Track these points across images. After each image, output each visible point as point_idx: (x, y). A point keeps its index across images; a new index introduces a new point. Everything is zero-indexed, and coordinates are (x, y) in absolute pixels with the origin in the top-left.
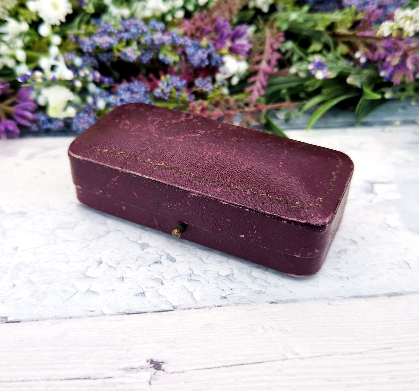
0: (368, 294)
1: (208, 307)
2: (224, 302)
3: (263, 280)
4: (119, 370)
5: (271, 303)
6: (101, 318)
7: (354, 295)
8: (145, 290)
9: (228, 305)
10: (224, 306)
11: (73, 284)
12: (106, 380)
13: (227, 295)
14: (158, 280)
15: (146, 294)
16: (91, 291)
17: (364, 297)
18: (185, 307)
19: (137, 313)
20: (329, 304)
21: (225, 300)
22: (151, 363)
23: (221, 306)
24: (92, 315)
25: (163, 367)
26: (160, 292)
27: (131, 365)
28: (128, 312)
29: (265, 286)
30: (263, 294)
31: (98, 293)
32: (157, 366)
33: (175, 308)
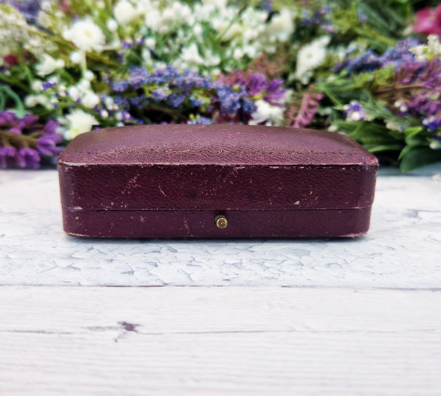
0: (406, 287)
1: (205, 286)
2: (227, 283)
3: (277, 269)
4: (82, 328)
5: (283, 287)
6: (76, 288)
7: (389, 287)
8: (134, 269)
9: (230, 286)
10: (224, 286)
11: (54, 261)
12: (62, 335)
13: (230, 279)
14: (151, 263)
15: (135, 273)
16: (72, 267)
17: (402, 289)
18: (177, 284)
19: (120, 287)
20: (355, 292)
21: (228, 282)
22: (123, 325)
23: (221, 286)
24: (67, 284)
25: (137, 328)
26: (151, 272)
27: (99, 325)
28: (109, 285)
29: (279, 274)
30: (275, 280)
31: (80, 269)
32: (129, 327)
33: (165, 284)
